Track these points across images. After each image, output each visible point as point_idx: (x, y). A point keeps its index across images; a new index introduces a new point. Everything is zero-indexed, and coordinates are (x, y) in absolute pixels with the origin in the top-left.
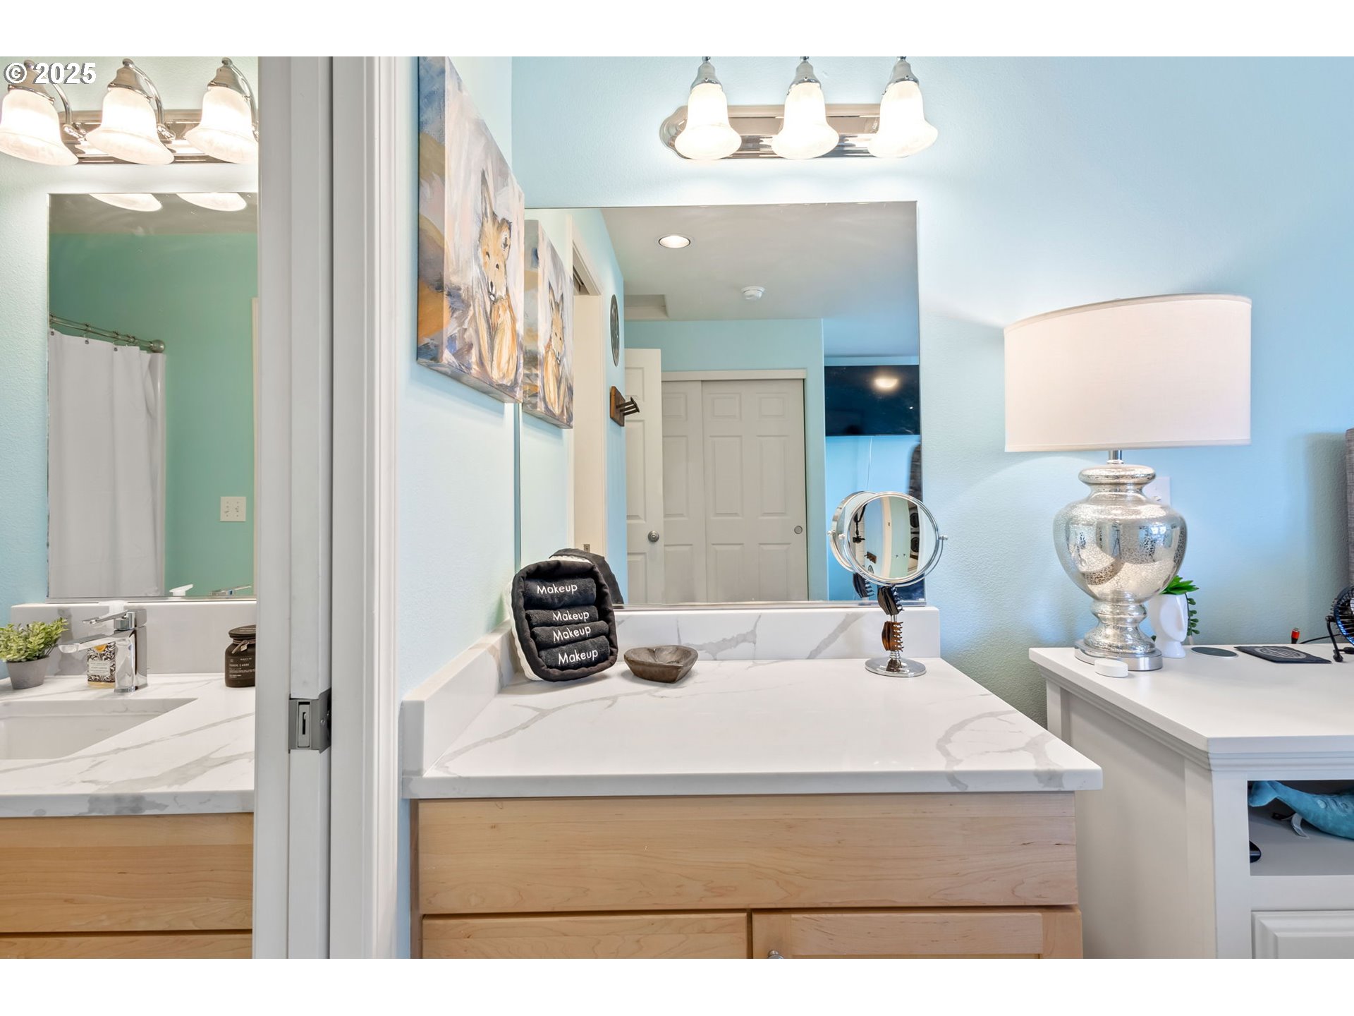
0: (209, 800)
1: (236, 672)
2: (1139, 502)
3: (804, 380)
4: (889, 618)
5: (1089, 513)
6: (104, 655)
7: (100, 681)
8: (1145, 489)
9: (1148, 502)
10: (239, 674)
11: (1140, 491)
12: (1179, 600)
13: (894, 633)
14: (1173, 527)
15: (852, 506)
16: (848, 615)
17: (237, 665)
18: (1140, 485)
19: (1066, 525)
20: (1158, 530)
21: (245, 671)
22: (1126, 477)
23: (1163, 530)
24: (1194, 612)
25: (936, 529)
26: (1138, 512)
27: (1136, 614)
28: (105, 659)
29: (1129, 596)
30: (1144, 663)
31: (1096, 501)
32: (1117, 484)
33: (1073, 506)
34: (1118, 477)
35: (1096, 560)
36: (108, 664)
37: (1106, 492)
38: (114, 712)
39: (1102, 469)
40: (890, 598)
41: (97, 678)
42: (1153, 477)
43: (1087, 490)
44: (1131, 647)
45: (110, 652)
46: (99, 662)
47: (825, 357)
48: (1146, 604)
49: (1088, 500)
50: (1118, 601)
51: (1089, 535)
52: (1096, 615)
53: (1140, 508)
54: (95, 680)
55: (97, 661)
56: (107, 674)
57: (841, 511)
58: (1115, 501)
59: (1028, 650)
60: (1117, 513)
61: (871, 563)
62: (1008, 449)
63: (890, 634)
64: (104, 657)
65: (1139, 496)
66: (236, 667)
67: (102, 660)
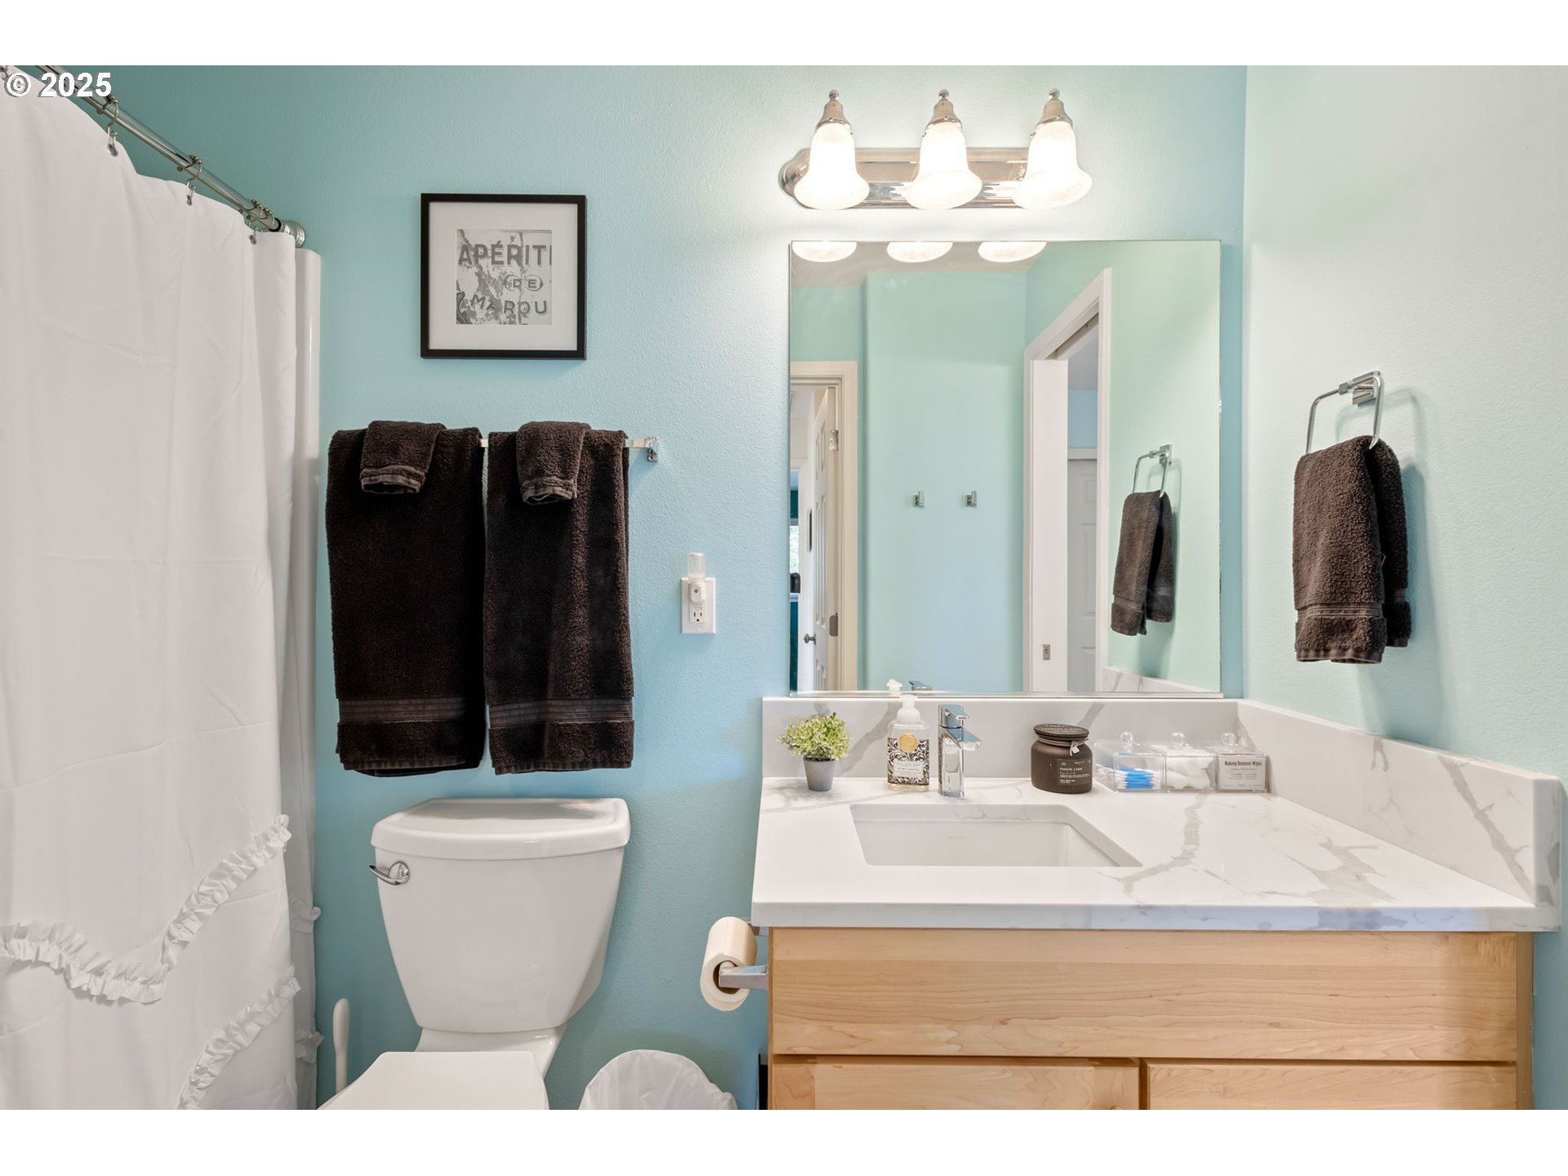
0: (1452, 917)
1: (1070, 776)
6: (915, 754)
7: (909, 783)
10: (1073, 779)
17: (1070, 769)
21: (1079, 776)
28: (916, 760)
36: (921, 765)
38: (971, 818)
41: (906, 780)
45: (923, 752)
46: (907, 762)
54: (904, 782)
55: (906, 762)
56: (920, 776)
64: (916, 757)
66: (1069, 772)
67: (912, 760)
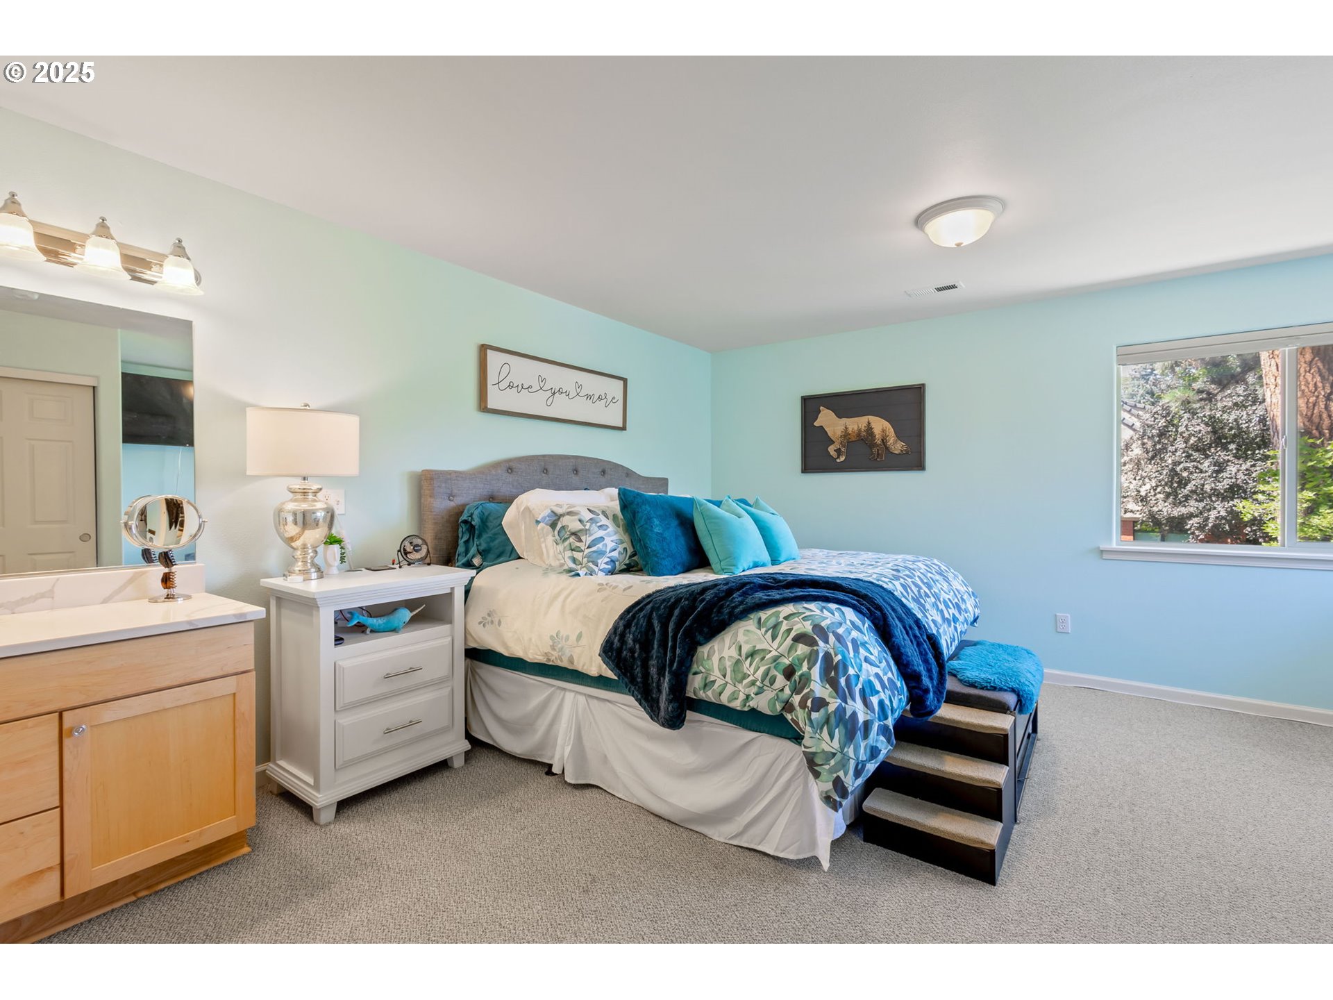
2: (315, 501)
3: (94, 387)
4: (167, 570)
5: (291, 506)
8: (318, 495)
9: (320, 501)
11: (315, 496)
12: (336, 547)
13: (170, 578)
14: (328, 512)
15: (140, 505)
16: (136, 573)
18: (315, 493)
19: (279, 512)
20: (320, 514)
22: (308, 489)
23: (323, 514)
24: (344, 553)
25: (200, 517)
26: (315, 506)
27: (312, 554)
29: (309, 545)
30: (314, 575)
31: (295, 501)
32: (305, 493)
33: (284, 503)
34: (304, 489)
35: (292, 530)
37: (299, 496)
39: (297, 484)
40: (166, 559)
42: (321, 489)
43: (291, 495)
44: (309, 569)
47: (122, 361)
48: (317, 549)
49: (292, 500)
50: (304, 548)
51: (290, 519)
52: (293, 557)
53: (316, 503)
57: (132, 508)
58: (305, 500)
59: (259, 581)
60: (304, 506)
61: (152, 536)
62: (248, 473)
63: (167, 580)
65: (315, 498)
